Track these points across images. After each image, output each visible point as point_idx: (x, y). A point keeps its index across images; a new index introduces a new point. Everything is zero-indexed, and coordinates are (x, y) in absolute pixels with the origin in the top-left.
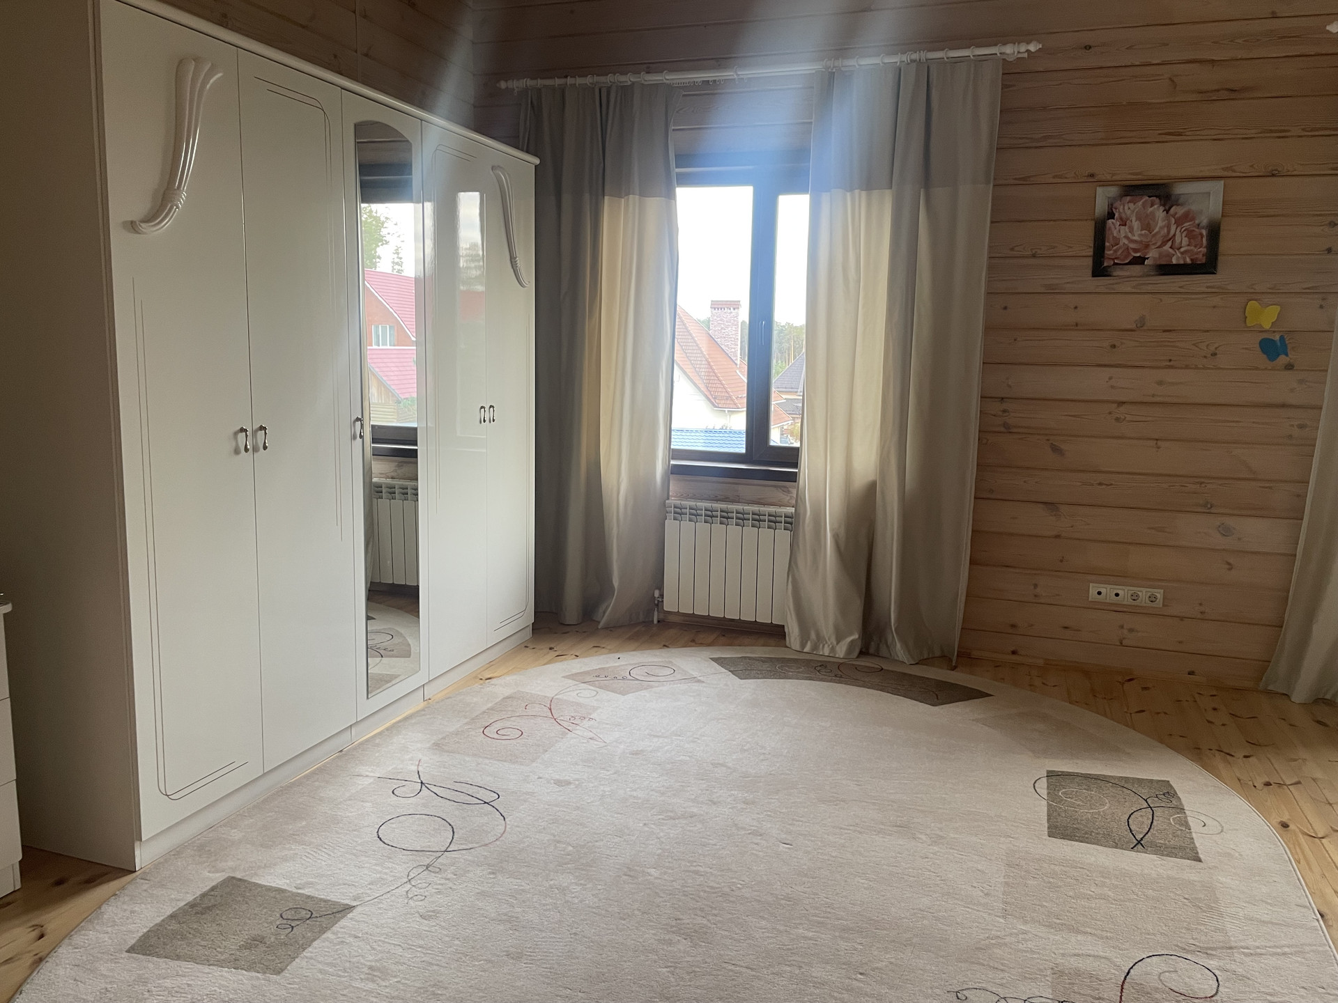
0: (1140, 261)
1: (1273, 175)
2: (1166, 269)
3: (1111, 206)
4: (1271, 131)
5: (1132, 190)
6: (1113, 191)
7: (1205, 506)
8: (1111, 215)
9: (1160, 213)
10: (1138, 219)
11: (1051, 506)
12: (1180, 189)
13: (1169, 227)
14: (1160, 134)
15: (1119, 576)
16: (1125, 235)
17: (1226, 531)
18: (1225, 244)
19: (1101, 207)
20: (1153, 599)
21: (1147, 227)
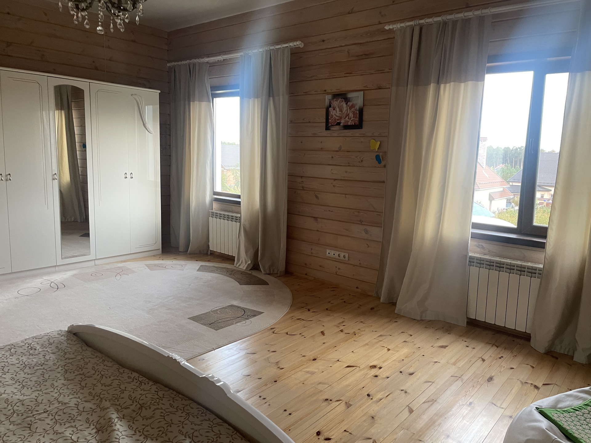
0: (339, 124)
1: (380, 89)
2: (346, 127)
3: (330, 103)
4: (379, 71)
5: (336, 96)
6: (330, 97)
7: (360, 221)
8: (330, 106)
9: (345, 105)
10: (338, 107)
11: (316, 218)
12: (350, 95)
13: (347, 110)
14: (345, 74)
15: (335, 247)
16: (335, 113)
17: (366, 232)
18: (365, 117)
19: (327, 103)
20: (344, 257)
21: (341, 111)
